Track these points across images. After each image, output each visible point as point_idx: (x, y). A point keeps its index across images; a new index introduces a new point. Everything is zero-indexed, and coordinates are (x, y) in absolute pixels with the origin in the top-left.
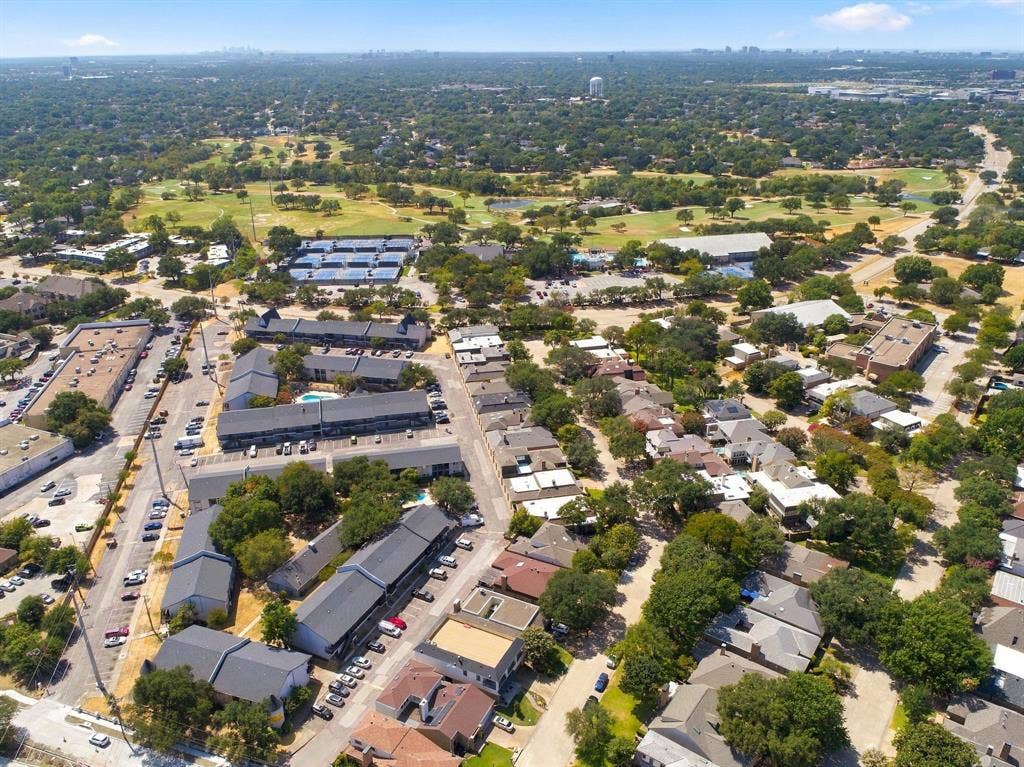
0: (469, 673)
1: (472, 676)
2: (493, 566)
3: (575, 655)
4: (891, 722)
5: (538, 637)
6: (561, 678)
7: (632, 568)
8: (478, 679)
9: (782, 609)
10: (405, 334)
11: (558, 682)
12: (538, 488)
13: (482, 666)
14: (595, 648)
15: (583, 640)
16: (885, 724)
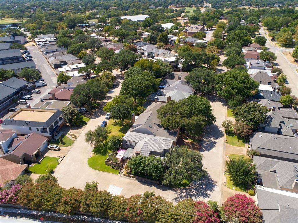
0: (32, 128)
1: (34, 128)
2: (49, 94)
3: (90, 118)
4: (227, 114)
5: (68, 109)
6: (84, 127)
7: (113, 88)
8: (38, 129)
9: (176, 87)
10: (14, 39)
11: (83, 128)
12: (70, 69)
13: (38, 123)
14: (99, 114)
15: (94, 113)
16: (225, 116)
